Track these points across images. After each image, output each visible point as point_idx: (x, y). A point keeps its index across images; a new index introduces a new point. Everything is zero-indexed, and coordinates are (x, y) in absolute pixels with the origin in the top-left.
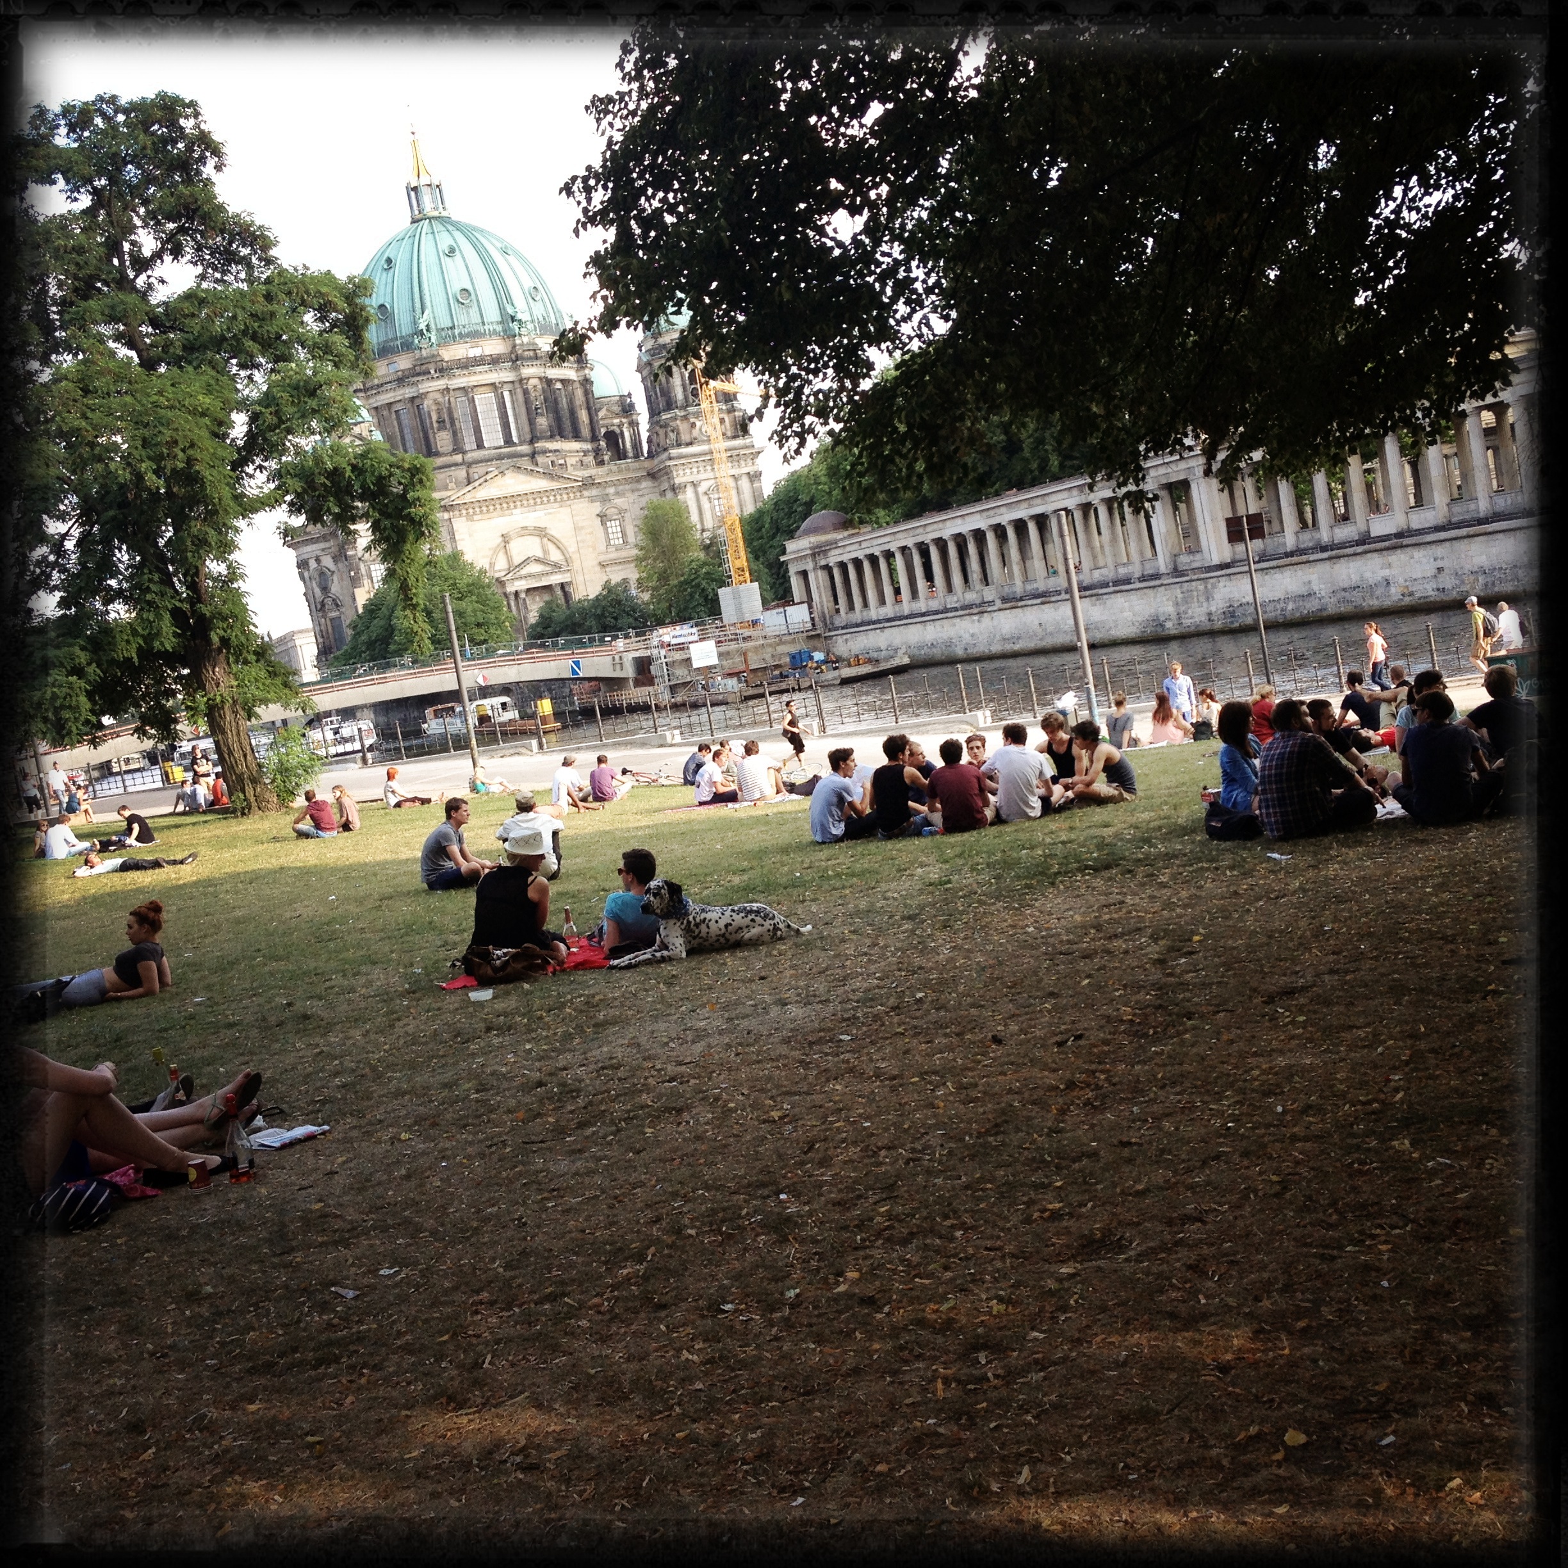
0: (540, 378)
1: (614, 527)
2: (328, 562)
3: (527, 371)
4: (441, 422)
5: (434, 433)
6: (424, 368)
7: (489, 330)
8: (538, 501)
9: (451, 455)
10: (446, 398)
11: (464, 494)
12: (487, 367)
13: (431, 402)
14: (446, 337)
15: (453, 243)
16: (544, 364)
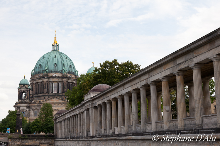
0: (67, 81)
3: (64, 80)
4: (45, 87)
5: (43, 89)
6: (44, 76)
7: (59, 71)
8: (59, 104)
9: (46, 93)
10: (47, 83)
11: (44, 101)
12: (56, 78)
13: (44, 83)
14: (50, 72)
15: (56, 55)
16: (68, 79)
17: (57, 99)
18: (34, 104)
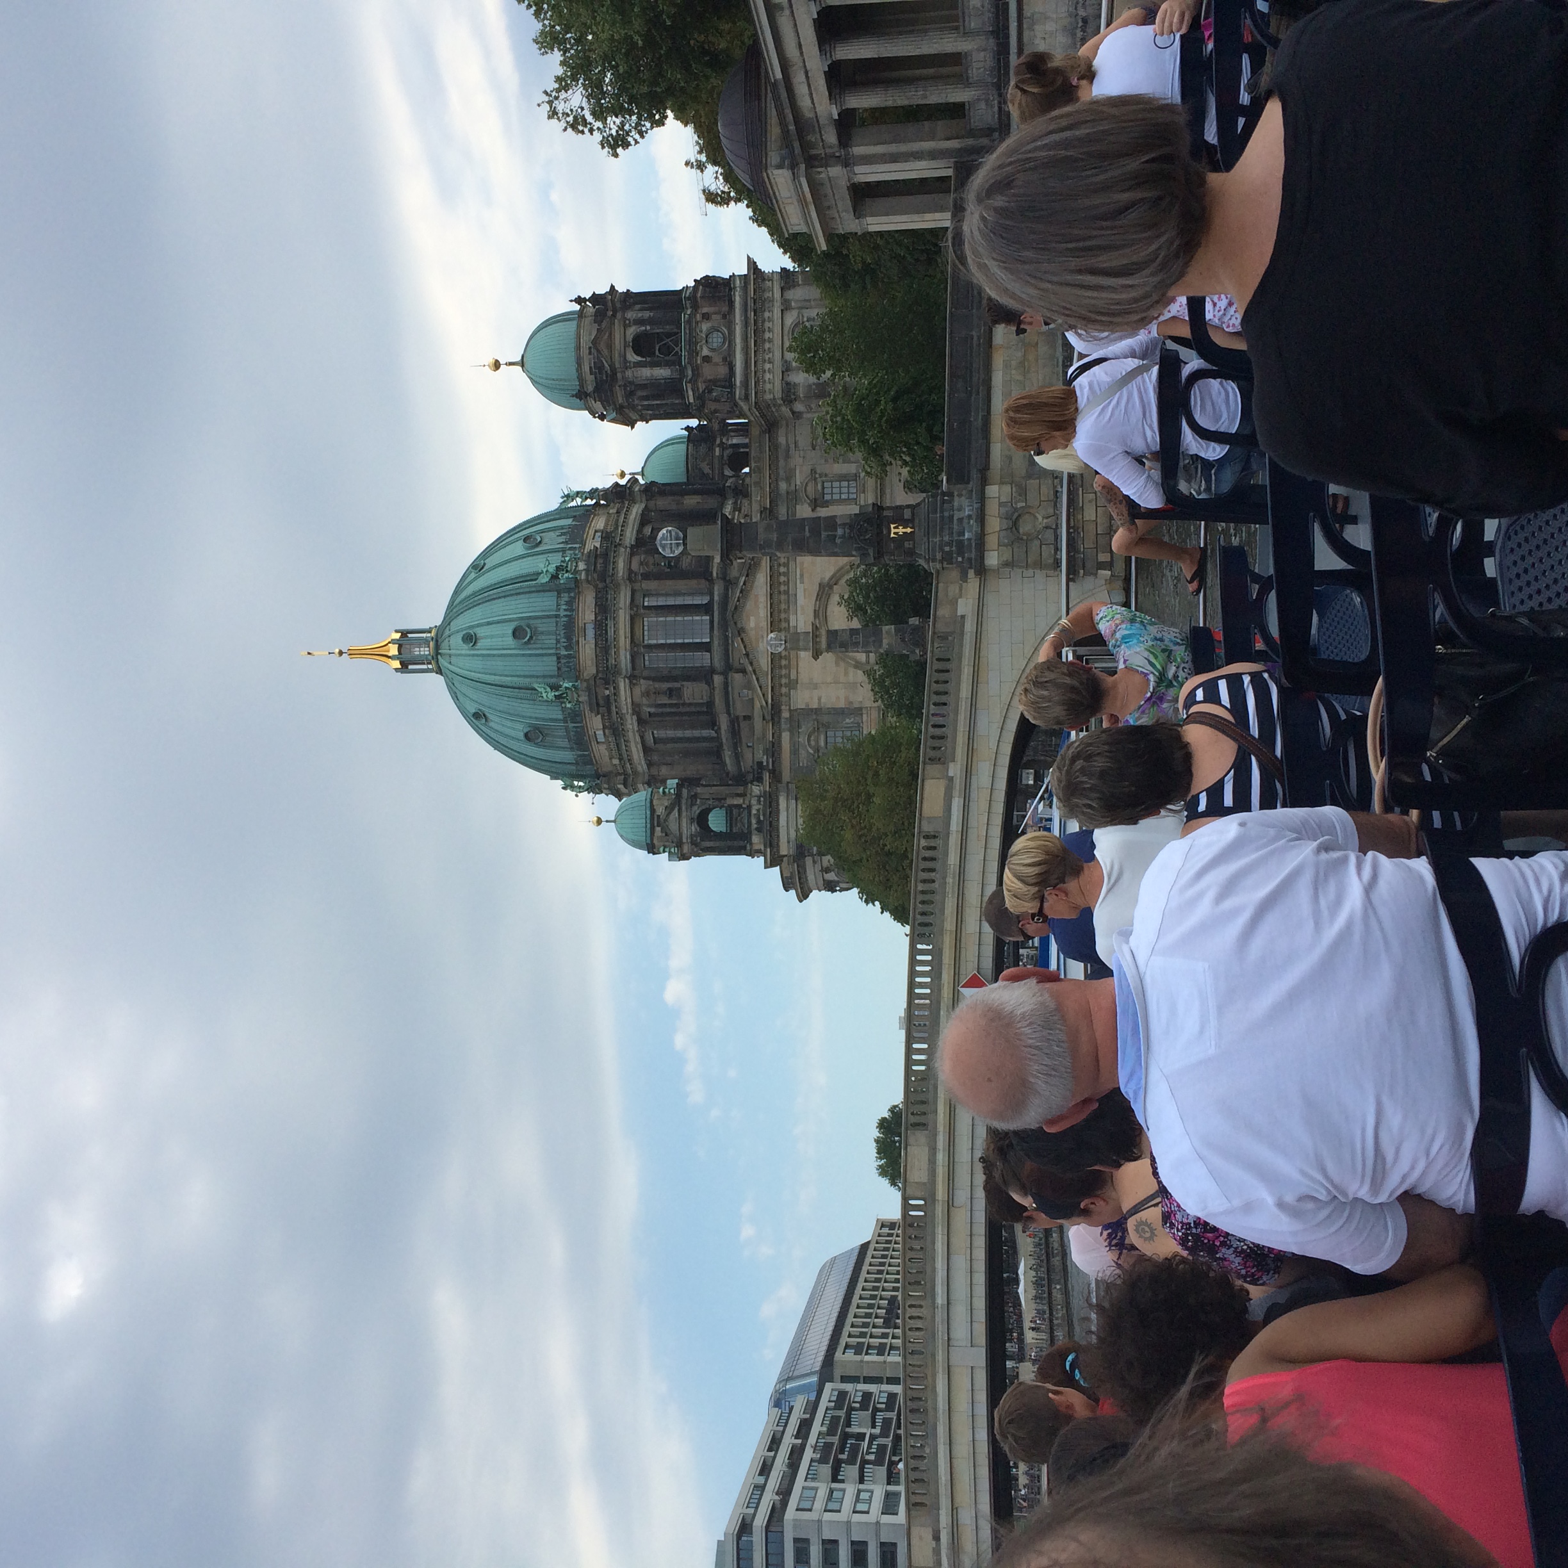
3: (621, 570)
5: (684, 704)
6: (601, 702)
7: (565, 610)
8: (783, 588)
9: (714, 689)
10: (642, 681)
11: (760, 687)
12: (610, 623)
13: (645, 701)
14: (568, 667)
15: (461, 635)
16: (615, 546)
17: (749, 605)
18: (780, 754)
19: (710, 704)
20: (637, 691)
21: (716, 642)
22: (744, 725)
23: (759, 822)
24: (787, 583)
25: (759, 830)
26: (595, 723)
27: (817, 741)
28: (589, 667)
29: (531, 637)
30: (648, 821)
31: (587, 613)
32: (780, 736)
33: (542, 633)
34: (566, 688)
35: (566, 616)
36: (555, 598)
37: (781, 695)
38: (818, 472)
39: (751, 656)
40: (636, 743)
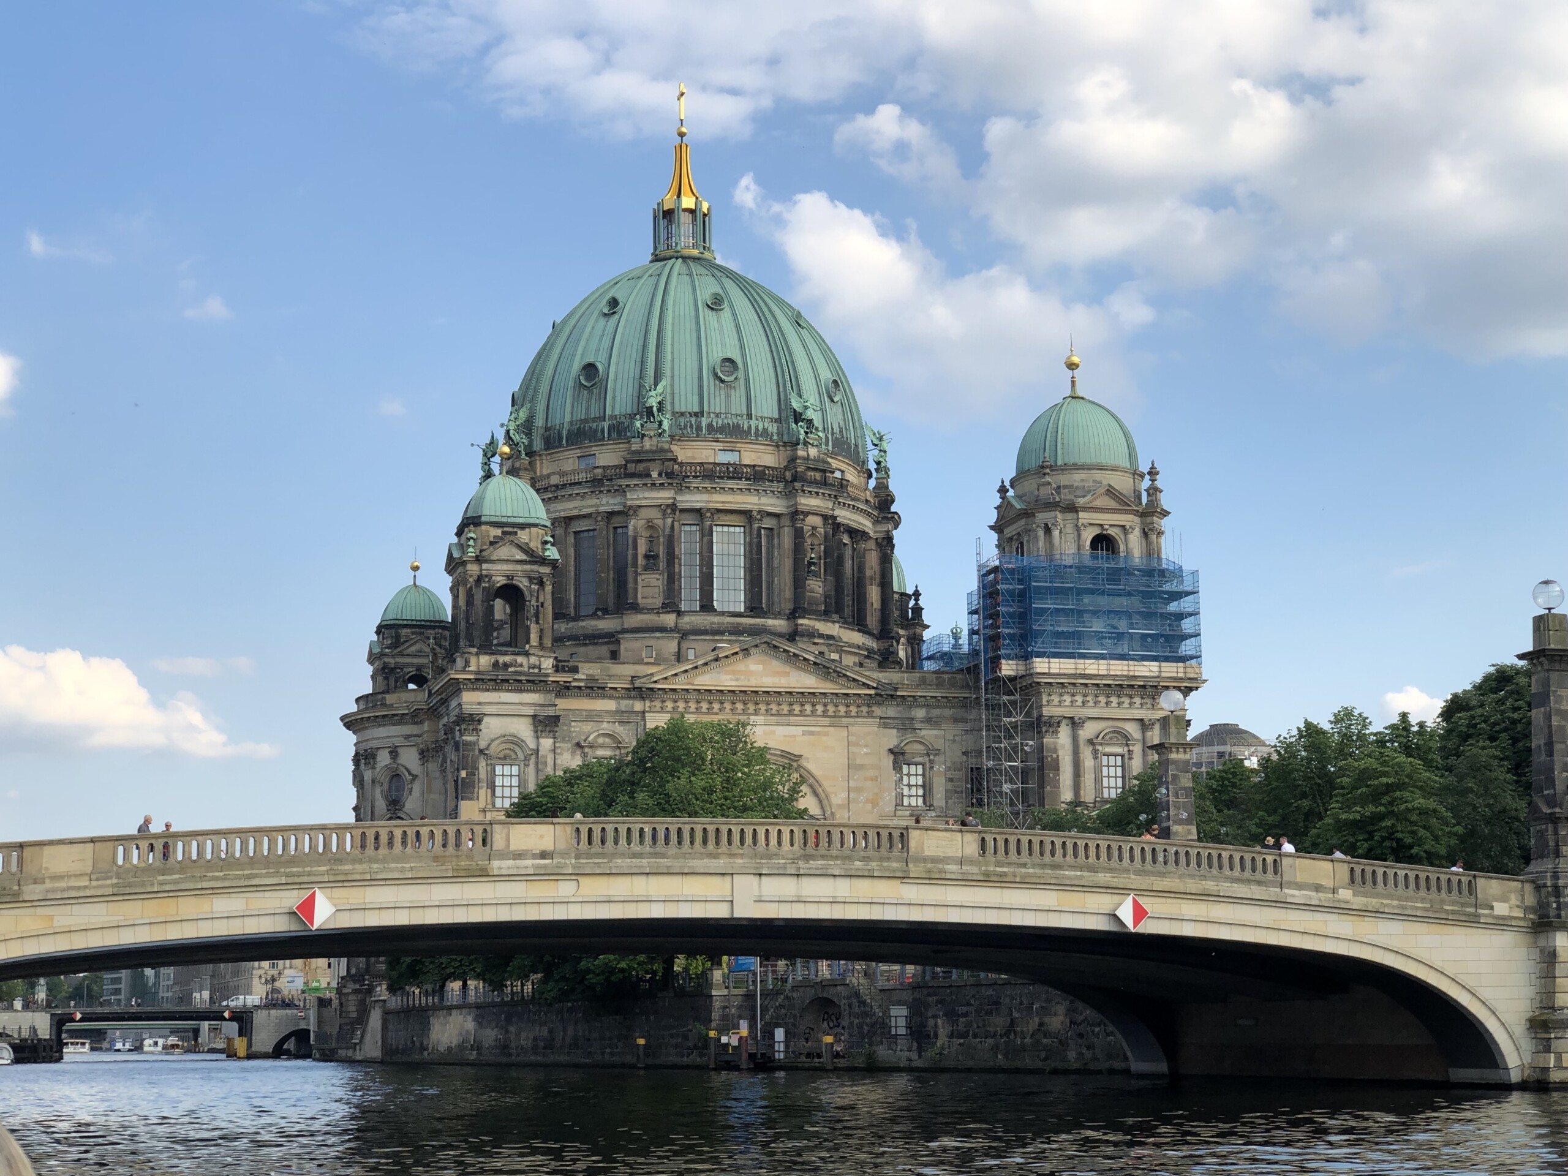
1: (914, 775)
2: (410, 759)
3: (808, 502)
4: (651, 557)
5: (636, 574)
6: (641, 467)
7: (757, 428)
8: (797, 708)
9: (658, 613)
10: (669, 521)
11: (676, 675)
12: (743, 484)
13: (642, 523)
14: (685, 427)
15: (721, 292)
16: (835, 496)
17: (776, 665)
18: (588, 696)
19: (635, 608)
20: (654, 514)
21: (716, 619)
22: (604, 650)
23: (506, 666)
24: (802, 714)
25: (496, 665)
26: (608, 456)
27: (602, 746)
28: (685, 453)
29: (722, 381)
30: (510, 520)
31: (753, 455)
32: (611, 698)
33: (728, 396)
34: (660, 423)
35: (750, 428)
36: (771, 416)
37: (663, 701)
38: (937, 758)
39: (714, 664)
40: (580, 508)
